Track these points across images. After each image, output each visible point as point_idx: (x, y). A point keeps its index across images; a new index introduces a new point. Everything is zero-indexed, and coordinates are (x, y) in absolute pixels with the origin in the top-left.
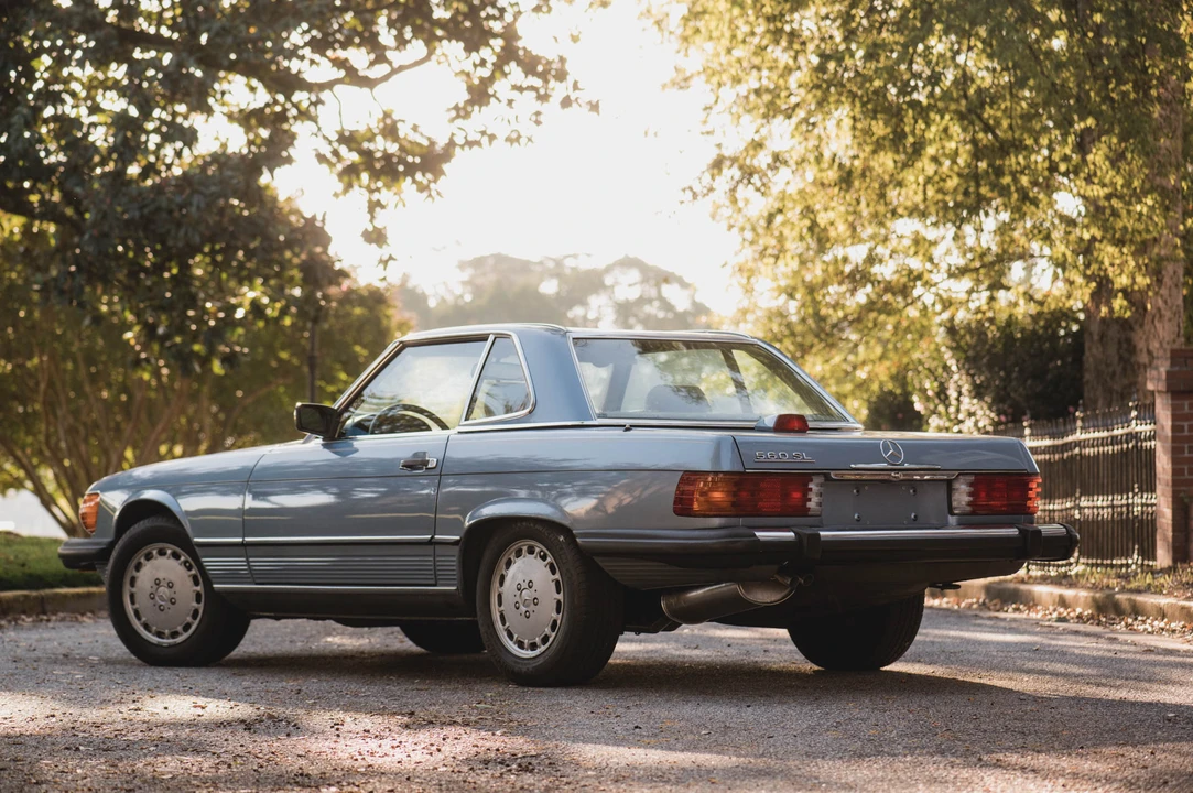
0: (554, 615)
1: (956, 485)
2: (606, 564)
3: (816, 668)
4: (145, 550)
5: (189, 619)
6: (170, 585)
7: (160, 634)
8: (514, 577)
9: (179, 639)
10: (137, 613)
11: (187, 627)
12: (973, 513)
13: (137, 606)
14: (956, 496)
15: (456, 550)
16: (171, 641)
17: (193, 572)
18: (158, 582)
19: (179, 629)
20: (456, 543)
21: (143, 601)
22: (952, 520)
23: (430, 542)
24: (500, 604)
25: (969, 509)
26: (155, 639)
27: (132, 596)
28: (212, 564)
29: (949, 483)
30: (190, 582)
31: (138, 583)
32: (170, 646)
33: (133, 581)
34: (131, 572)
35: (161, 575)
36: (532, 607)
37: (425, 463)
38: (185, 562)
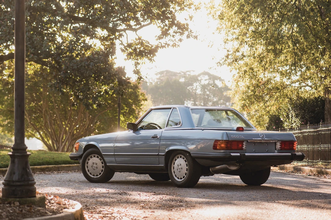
0: (186, 172)
1: (277, 143)
2: (198, 160)
3: (246, 185)
4: (91, 156)
5: (101, 172)
6: (96, 164)
7: (94, 175)
8: (177, 163)
9: (98, 177)
10: (88, 170)
11: (100, 174)
12: (281, 150)
13: (88, 169)
14: (277, 146)
15: (164, 157)
16: (96, 177)
17: (102, 161)
18: (93, 163)
19: (98, 174)
20: (164, 155)
21: (90, 168)
22: (276, 151)
23: (158, 155)
24: (174, 169)
25: (280, 149)
26: (92, 177)
27: (87, 166)
28: (106, 159)
29: (275, 143)
30: (101, 163)
31: (89, 163)
32: (96, 178)
33: (87, 163)
34: (87, 161)
35: (94, 162)
36: (181, 169)
37: (157, 137)
38: (100, 159)
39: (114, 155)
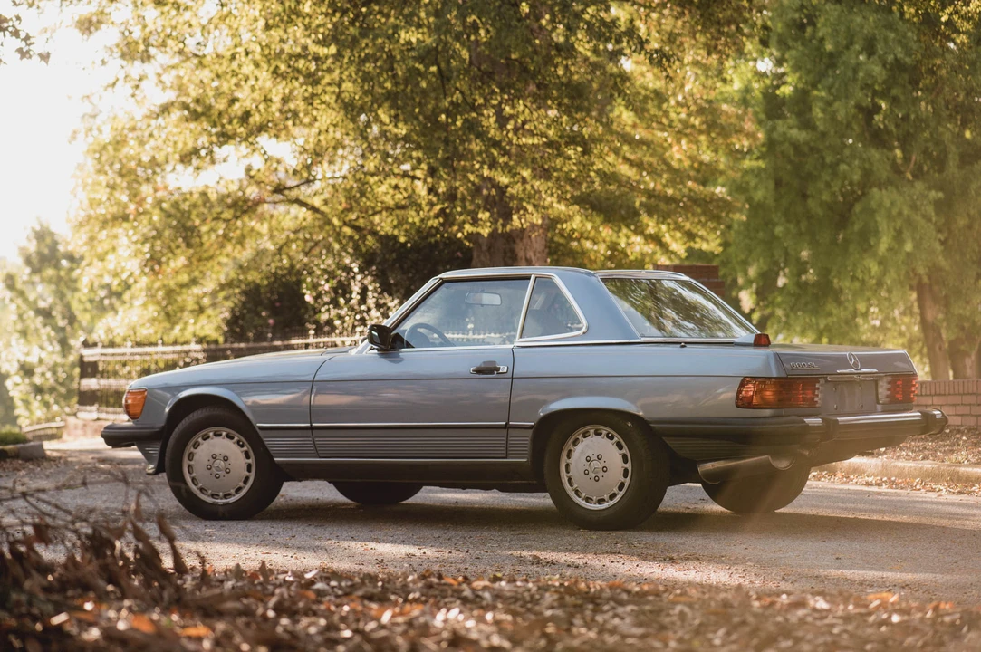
1: (880, 383)
2: (671, 442)
5: (241, 484)
6: (226, 459)
8: (582, 452)
9: (232, 500)
12: (891, 402)
13: (194, 475)
14: (880, 390)
15: (530, 432)
16: (224, 501)
17: (245, 448)
18: (214, 457)
20: (531, 427)
21: (200, 471)
22: (879, 407)
23: (507, 427)
24: (568, 472)
25: (888, 400)
26: (210, 500)
27: (190, 467)
28: (273, 443)
29: (876, 382)
30: (242, 456)
31: (196, 457)
32: (225, 505)
33: (191, 456)
34: (190, 449)
35: (217, 451)
36: (602, 473)
37: (498, 369)
38: (238, 442)
39: (311, 428)
